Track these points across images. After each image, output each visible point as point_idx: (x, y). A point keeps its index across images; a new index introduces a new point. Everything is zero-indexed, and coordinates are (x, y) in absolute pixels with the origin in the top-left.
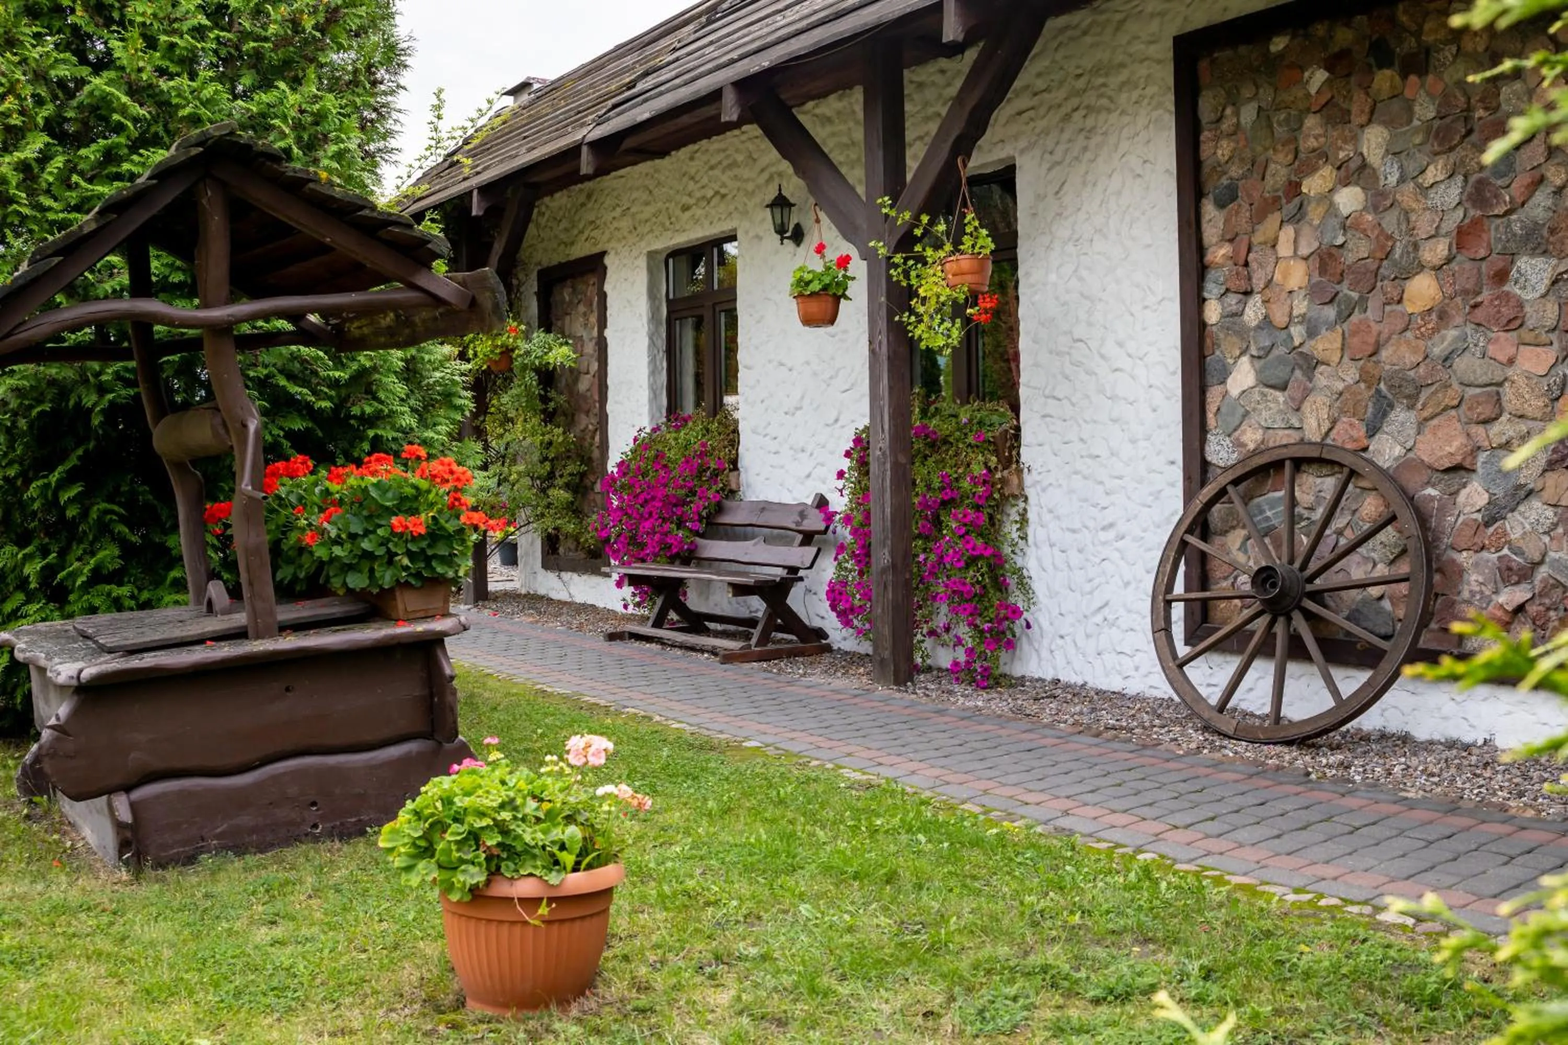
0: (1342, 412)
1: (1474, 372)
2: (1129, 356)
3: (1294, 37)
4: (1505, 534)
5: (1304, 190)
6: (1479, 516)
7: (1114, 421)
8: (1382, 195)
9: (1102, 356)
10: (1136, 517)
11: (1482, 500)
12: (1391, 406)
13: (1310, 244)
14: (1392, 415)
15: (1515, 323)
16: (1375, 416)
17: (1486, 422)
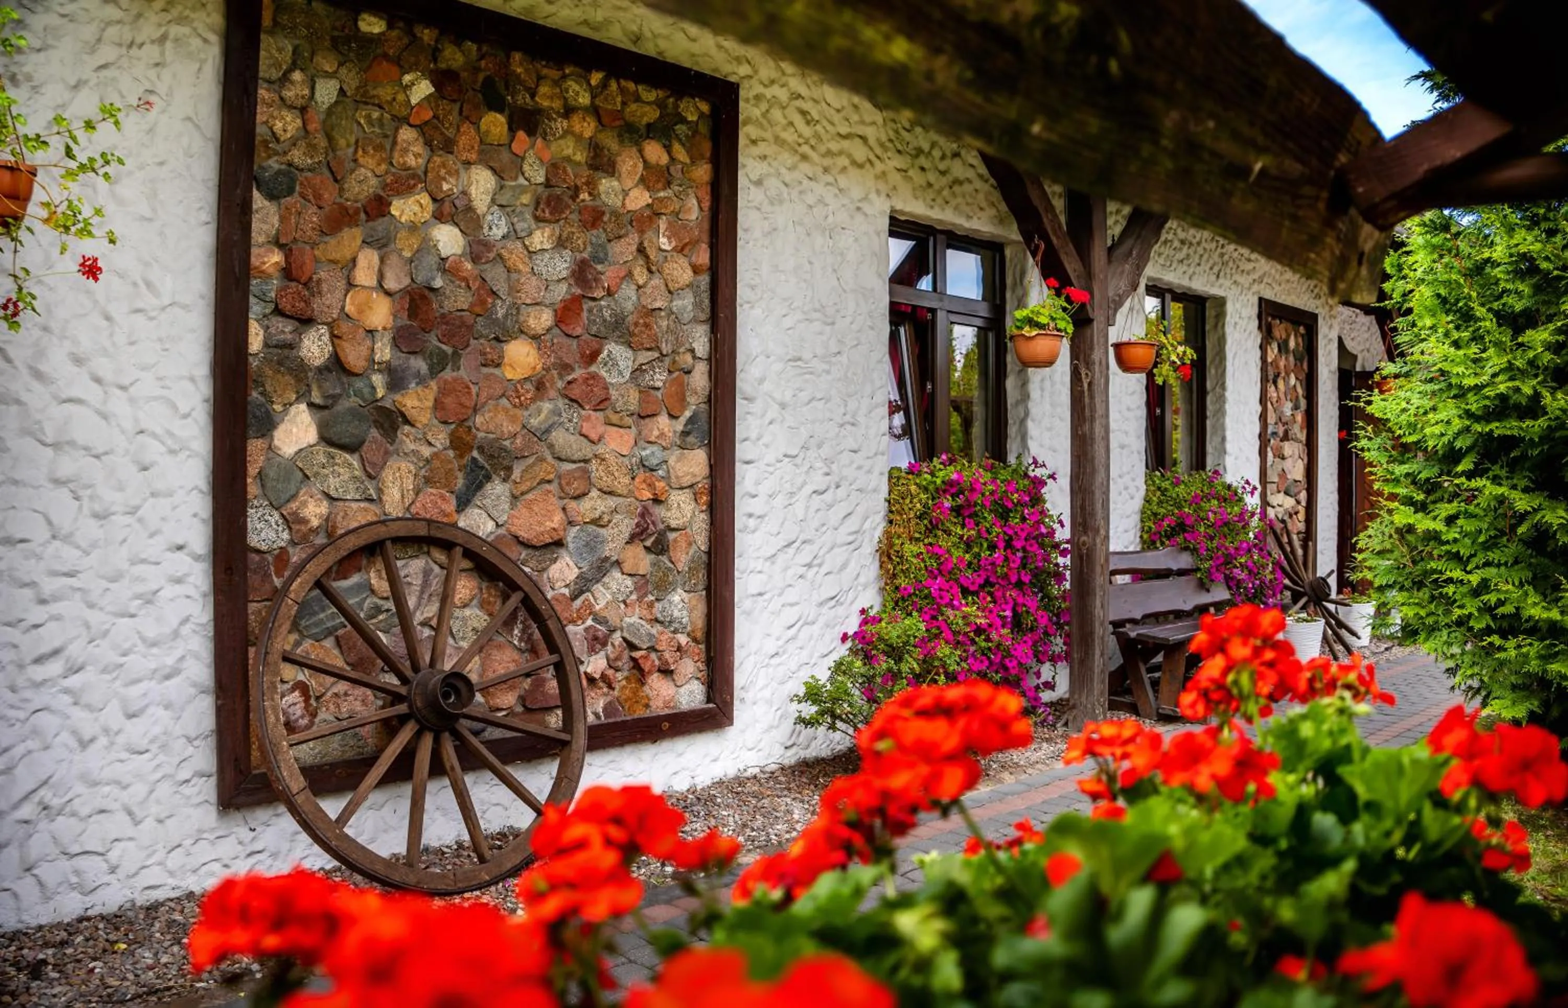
0: (428, 481)
1: (571, 446)
2: (98, 380)
3: (390, 26)
4: (590, 606)
5: (394, 211)
6: (566, 591)
7: (58, 482)
8: (487, 245)
9: (38, 375)
10: (105, 634)
11: (572, 574)
12: (488, 478)
13: (399, 280)
14: (489, 486)
15: (602, 404)
16: (468, 488)
17: (577, 498)
